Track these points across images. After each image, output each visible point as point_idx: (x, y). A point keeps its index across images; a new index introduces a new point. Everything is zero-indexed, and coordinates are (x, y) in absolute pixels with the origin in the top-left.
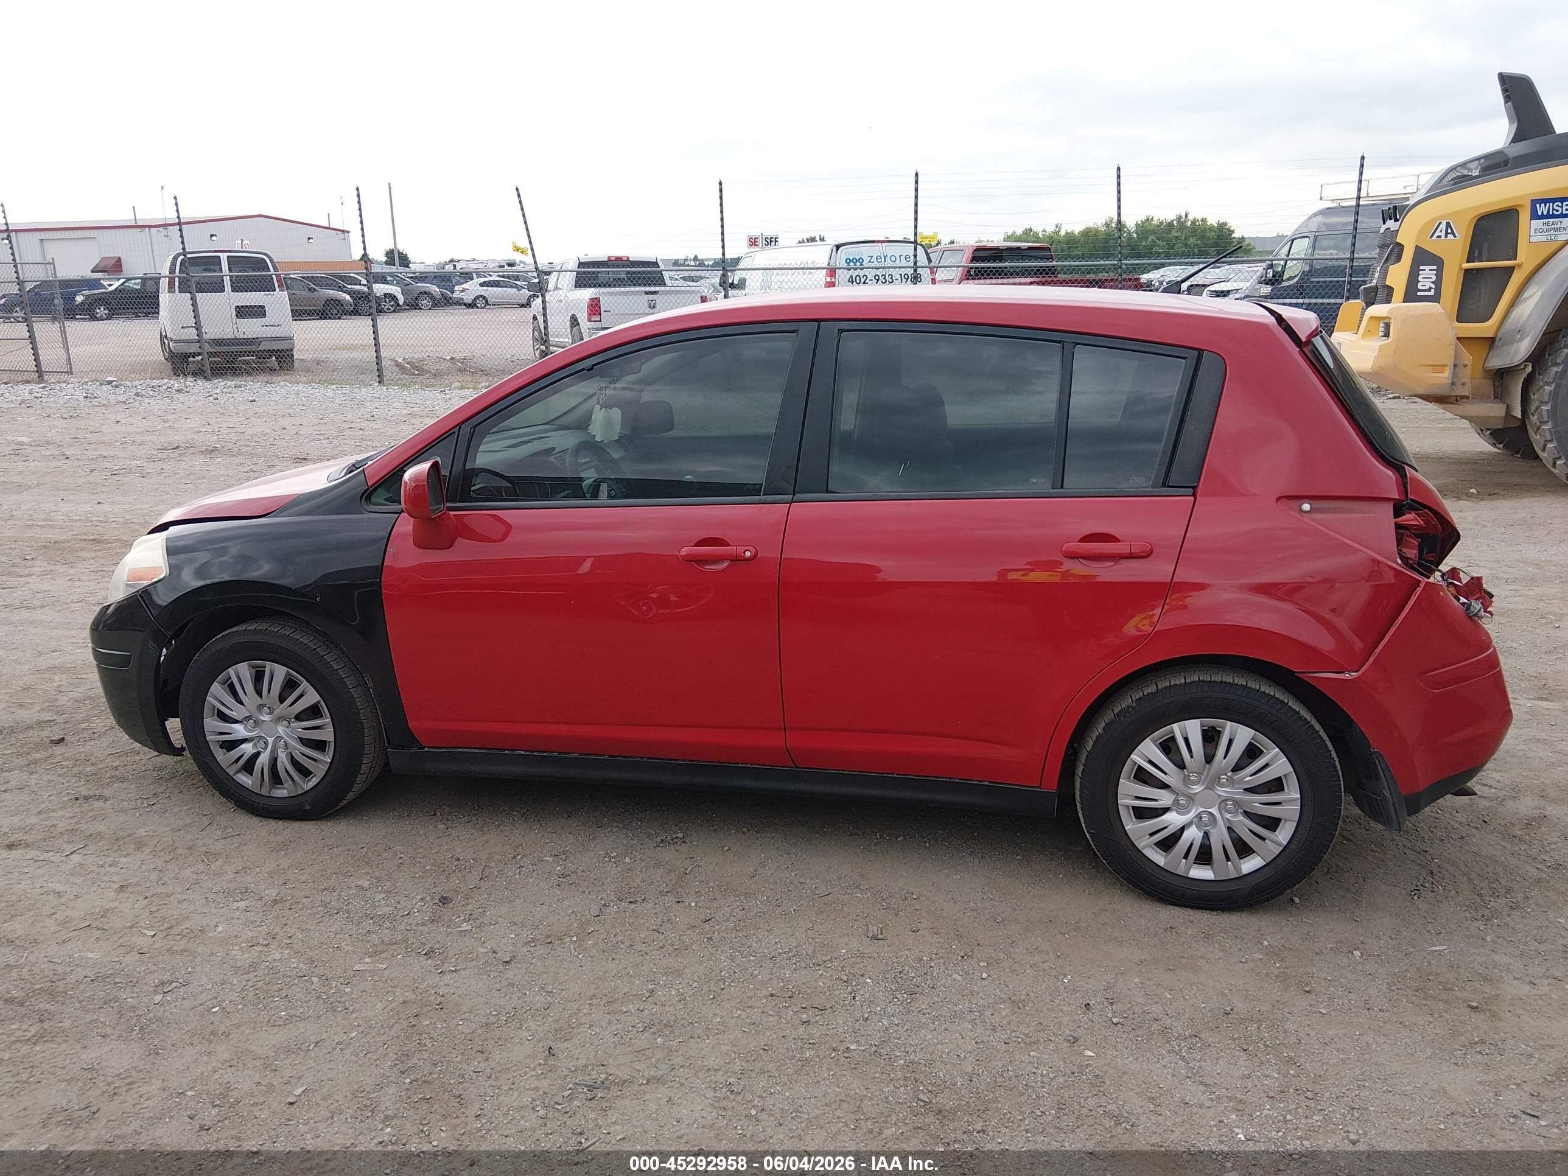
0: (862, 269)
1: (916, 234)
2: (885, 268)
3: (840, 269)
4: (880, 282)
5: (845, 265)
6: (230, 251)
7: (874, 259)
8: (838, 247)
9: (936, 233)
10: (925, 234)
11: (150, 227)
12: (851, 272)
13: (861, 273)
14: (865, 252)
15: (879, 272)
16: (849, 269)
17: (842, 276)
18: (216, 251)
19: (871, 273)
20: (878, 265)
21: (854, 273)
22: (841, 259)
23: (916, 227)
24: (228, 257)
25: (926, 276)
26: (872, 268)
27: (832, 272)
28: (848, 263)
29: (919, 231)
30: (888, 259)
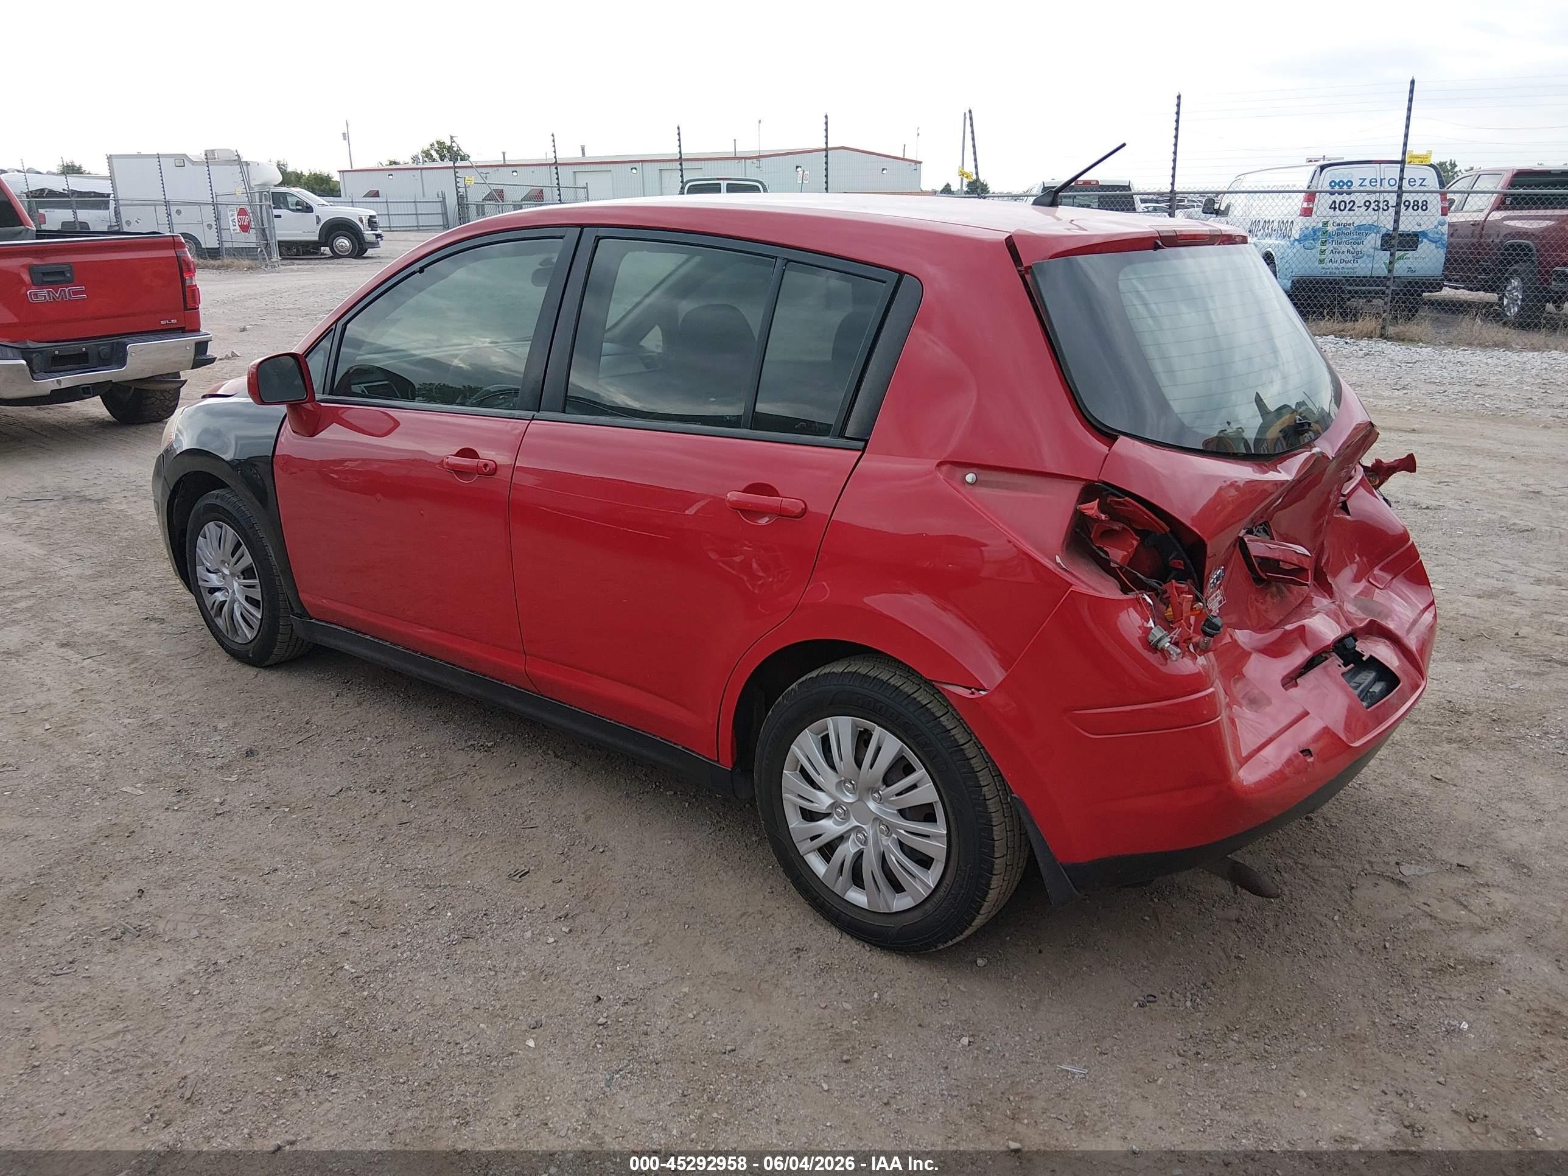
0: (1349, 193)
1: (1404, 153)
2: (1380, 192)
3: (1320, 192)
4: (1370, 209)
5: (1329, 189)
6: (730, 179)
7: (1367, 183)
8: (1323, 168)
9: (1430, 152)
10: (1415, 153)
11: (746, 158)
12: (1333, 198)
13: (1347, 198)
14: (1356, 174)
15: (1373, 198)
16: (1332, 194)
17: (1323, 202)
18: (718, 179)
19: (1359, 199)
20: (1372, 189)
21: (1338, 198)
22: (1324, 181)
23: (1405, 144)
24: (728, 184)
25: (1435, 202)
26: (1363, 192)
27: (1311, 196)
28: (1333, 187)
29: (1408, 148)
30: (1385, 182)
